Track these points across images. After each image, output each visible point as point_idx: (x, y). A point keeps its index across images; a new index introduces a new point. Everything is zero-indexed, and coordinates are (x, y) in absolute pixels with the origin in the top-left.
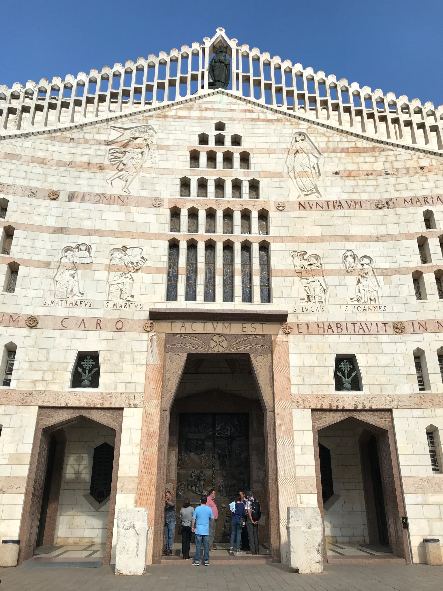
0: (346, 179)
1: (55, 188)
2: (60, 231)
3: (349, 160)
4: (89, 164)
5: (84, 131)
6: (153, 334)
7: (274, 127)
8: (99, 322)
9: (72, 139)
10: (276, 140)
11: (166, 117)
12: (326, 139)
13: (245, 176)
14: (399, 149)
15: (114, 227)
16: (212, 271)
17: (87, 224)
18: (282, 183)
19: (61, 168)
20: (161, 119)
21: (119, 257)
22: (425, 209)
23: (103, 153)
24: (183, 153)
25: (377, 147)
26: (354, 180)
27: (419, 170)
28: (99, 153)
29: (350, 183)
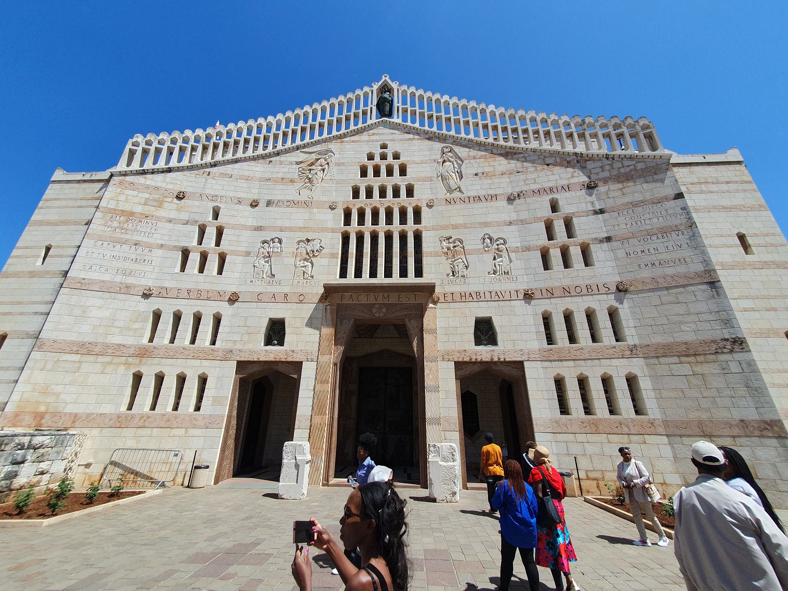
0: (484, 178)
1: (255, 198)
2: (259, 229)
3: (487, 164)
4: (283, 179)
5: (280, 156)
6: (327, 304)
7: (427, 143)
8: (286, 295)
9: (271, 161)
10: (428, 153)
11: (342, 142)
12: (468, 149)
13: (403, 182)
15: (300, 224)
16: (376, 255)
17: (279, 223)
18: (432, 185)
19: (262, 183)
20: (339, 144)
21: (303, 246)
22: (550, 197)
23: (294, 171)
24: (355, 167)
25: (510, 152)
26: (491, 179)
27: (546, 167)
28: (291, 171)
29: (487, 181)
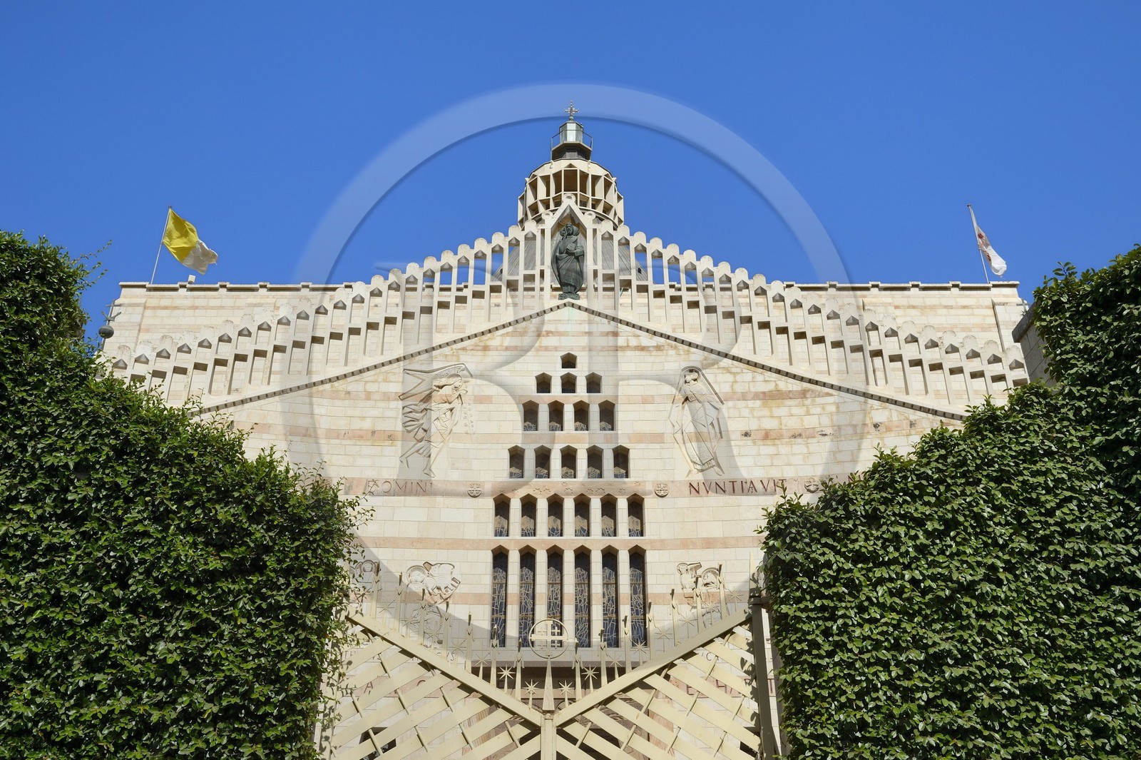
0: (761, 443)
3: (766, 412)
4: (373, 433)
5: (365, 380)
7: (651, 359)
9: (348, 393)
11: (486, 348)
12: (730, 378)
13: (607, 442)
14: (842, 394)
15: (411, 532)
16: (559, 596)
17: (373, 530)
18: (663, 451)
19: (334, 441)
20: (480, 353)
21: (420, 579)
23: (393, 414)
25: (809, 391)
26: (774, 445)
27: (872, 430)
28: (388, 413)
29: (767, 449)
